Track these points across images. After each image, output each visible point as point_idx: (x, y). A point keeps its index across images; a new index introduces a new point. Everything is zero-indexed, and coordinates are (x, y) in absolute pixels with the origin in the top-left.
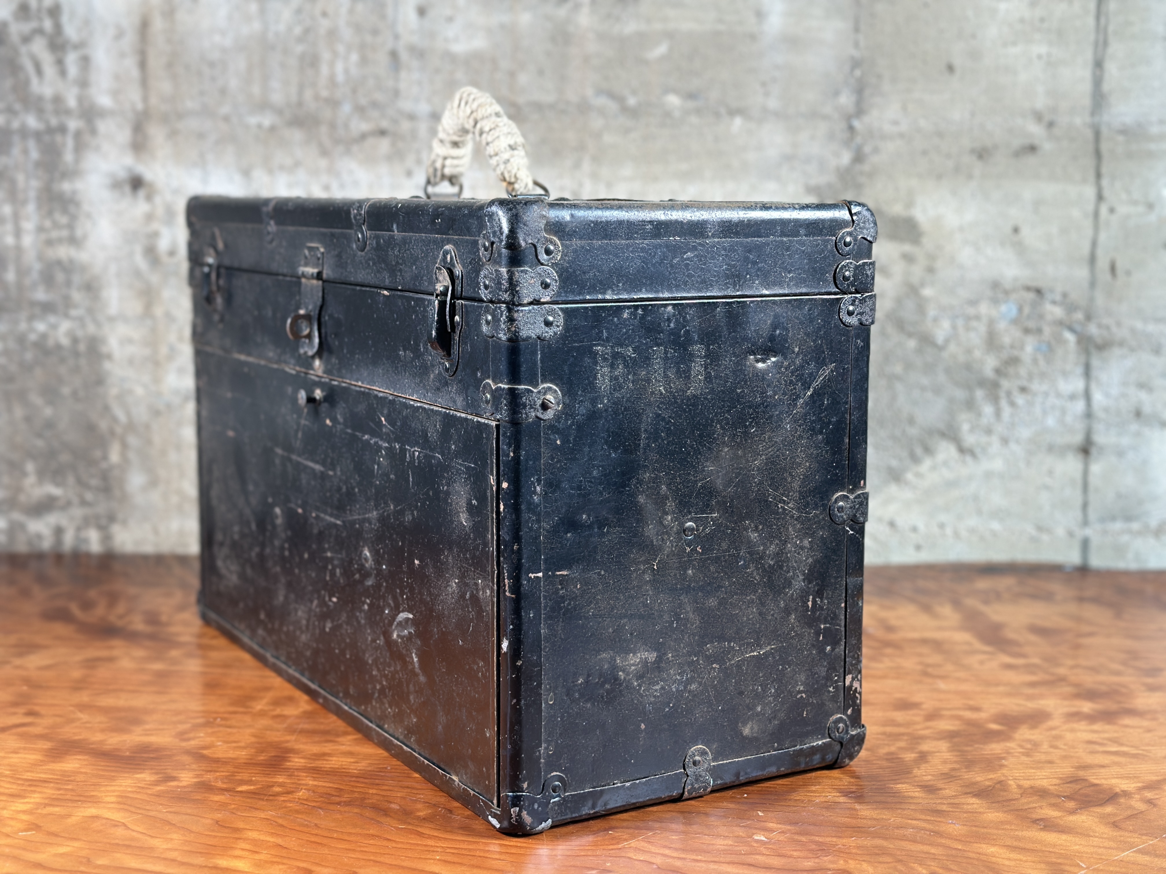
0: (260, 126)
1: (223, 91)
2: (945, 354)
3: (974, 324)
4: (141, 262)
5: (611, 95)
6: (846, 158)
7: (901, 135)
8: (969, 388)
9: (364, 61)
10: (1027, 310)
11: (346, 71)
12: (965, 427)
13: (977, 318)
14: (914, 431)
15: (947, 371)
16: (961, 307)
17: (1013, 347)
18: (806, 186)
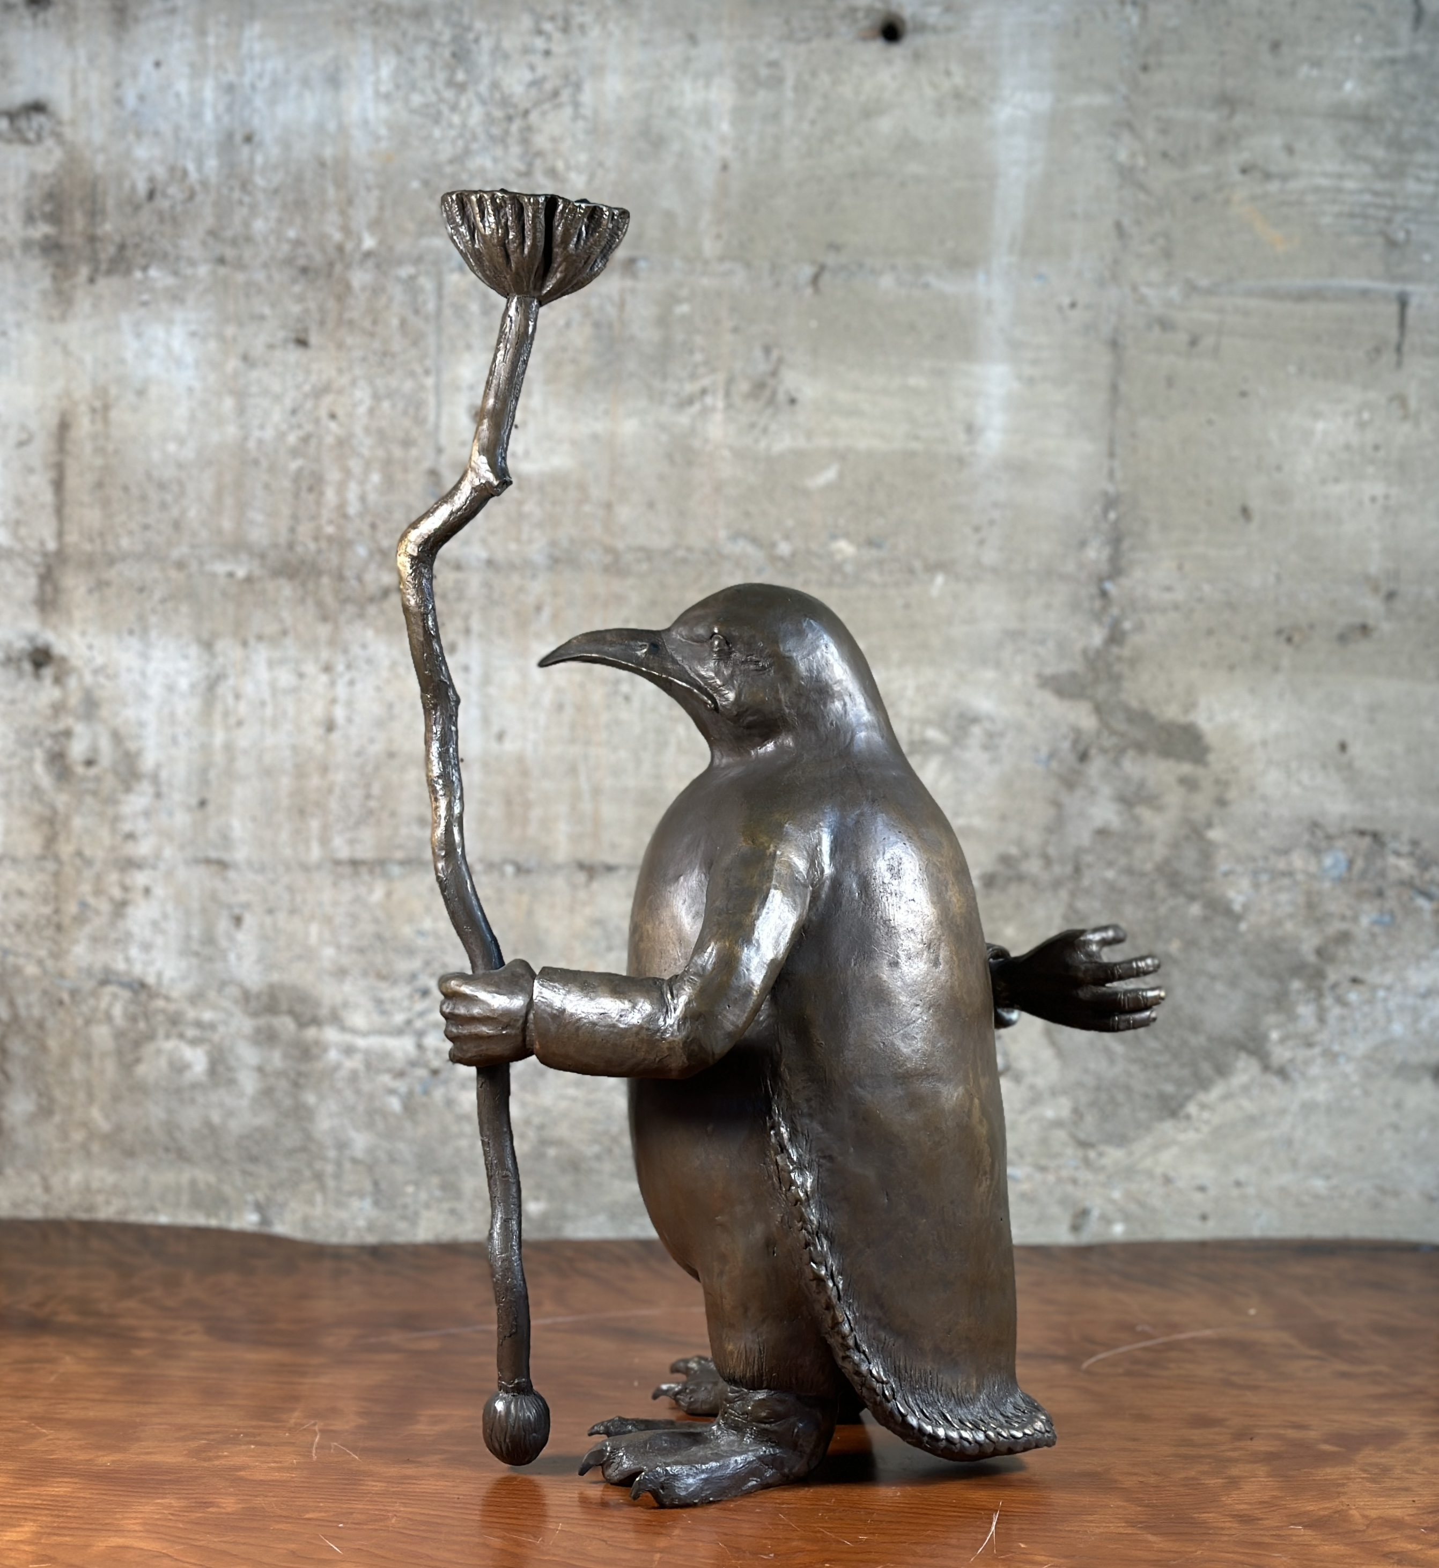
0: (231, 575)
1: (177, 525)
2: (1243, 926)
3: (1286, 882)
4: (41, 774)
5: (755, 540)
6: (1097, 636)
7: (1176, 607)
8: (1278, 977)
9: (389, 483)
10: (1360, 864)
11: (363, 499)
12: (1275, 1035)
13: (1289, 874)
14: (1198, 1041)
15: (1245, 952)
16: (1266, 858)
17: (1343, 918)
18: (1039, 676)
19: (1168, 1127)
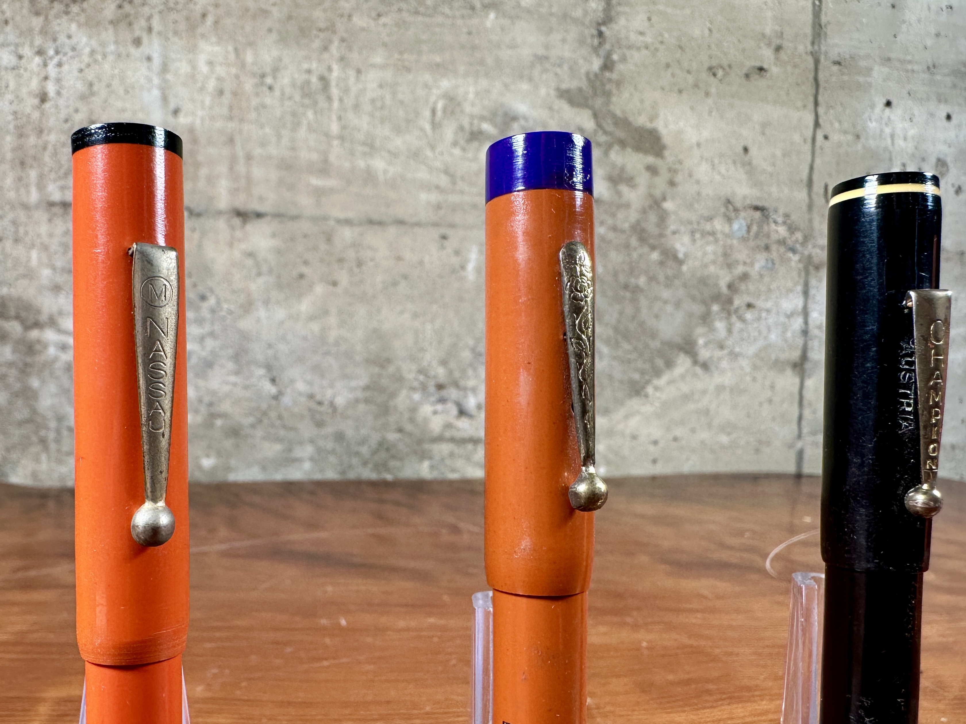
2: (685, 268)
3: (711, 238)
6: (596, 64)
7: (646, 47)
8: (705, 303)
10: (755, 228)
12: (701, 341)
13: (713, 233)
14: (655, 344)
15: (685, 286)
16: (698, 223)
17: (745, 263)
18: (558, 89)
19: (634, 403)
